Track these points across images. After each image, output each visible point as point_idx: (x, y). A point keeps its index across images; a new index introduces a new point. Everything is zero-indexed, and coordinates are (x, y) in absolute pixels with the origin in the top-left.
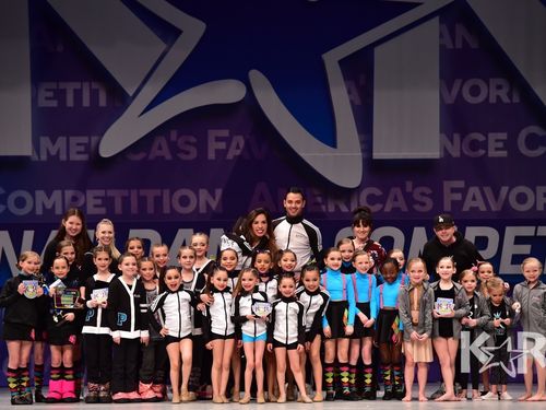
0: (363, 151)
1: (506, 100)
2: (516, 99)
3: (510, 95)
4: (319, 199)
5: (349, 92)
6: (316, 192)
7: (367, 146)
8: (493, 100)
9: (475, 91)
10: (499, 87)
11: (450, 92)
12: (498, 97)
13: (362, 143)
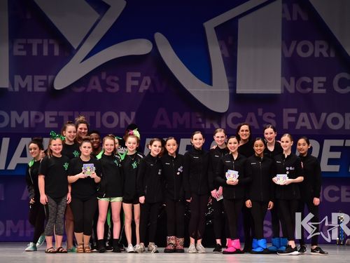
0: (230, 88)
1: (325, 55)
2: (332, 55)
3: (328, 52)
4: (200, 120)
5: (221, 49)
6: (199, 116)
7: (233, 84)
8: (317, 55)
9: (305, 49)
10: (321, 47)
11: (288, 49)
12: (321, 54)
13: (229, 82)
